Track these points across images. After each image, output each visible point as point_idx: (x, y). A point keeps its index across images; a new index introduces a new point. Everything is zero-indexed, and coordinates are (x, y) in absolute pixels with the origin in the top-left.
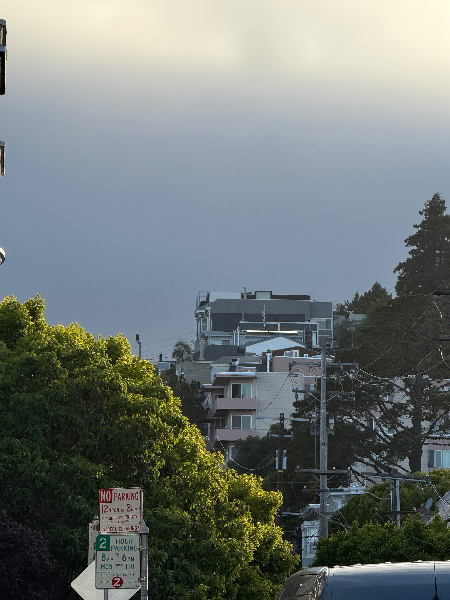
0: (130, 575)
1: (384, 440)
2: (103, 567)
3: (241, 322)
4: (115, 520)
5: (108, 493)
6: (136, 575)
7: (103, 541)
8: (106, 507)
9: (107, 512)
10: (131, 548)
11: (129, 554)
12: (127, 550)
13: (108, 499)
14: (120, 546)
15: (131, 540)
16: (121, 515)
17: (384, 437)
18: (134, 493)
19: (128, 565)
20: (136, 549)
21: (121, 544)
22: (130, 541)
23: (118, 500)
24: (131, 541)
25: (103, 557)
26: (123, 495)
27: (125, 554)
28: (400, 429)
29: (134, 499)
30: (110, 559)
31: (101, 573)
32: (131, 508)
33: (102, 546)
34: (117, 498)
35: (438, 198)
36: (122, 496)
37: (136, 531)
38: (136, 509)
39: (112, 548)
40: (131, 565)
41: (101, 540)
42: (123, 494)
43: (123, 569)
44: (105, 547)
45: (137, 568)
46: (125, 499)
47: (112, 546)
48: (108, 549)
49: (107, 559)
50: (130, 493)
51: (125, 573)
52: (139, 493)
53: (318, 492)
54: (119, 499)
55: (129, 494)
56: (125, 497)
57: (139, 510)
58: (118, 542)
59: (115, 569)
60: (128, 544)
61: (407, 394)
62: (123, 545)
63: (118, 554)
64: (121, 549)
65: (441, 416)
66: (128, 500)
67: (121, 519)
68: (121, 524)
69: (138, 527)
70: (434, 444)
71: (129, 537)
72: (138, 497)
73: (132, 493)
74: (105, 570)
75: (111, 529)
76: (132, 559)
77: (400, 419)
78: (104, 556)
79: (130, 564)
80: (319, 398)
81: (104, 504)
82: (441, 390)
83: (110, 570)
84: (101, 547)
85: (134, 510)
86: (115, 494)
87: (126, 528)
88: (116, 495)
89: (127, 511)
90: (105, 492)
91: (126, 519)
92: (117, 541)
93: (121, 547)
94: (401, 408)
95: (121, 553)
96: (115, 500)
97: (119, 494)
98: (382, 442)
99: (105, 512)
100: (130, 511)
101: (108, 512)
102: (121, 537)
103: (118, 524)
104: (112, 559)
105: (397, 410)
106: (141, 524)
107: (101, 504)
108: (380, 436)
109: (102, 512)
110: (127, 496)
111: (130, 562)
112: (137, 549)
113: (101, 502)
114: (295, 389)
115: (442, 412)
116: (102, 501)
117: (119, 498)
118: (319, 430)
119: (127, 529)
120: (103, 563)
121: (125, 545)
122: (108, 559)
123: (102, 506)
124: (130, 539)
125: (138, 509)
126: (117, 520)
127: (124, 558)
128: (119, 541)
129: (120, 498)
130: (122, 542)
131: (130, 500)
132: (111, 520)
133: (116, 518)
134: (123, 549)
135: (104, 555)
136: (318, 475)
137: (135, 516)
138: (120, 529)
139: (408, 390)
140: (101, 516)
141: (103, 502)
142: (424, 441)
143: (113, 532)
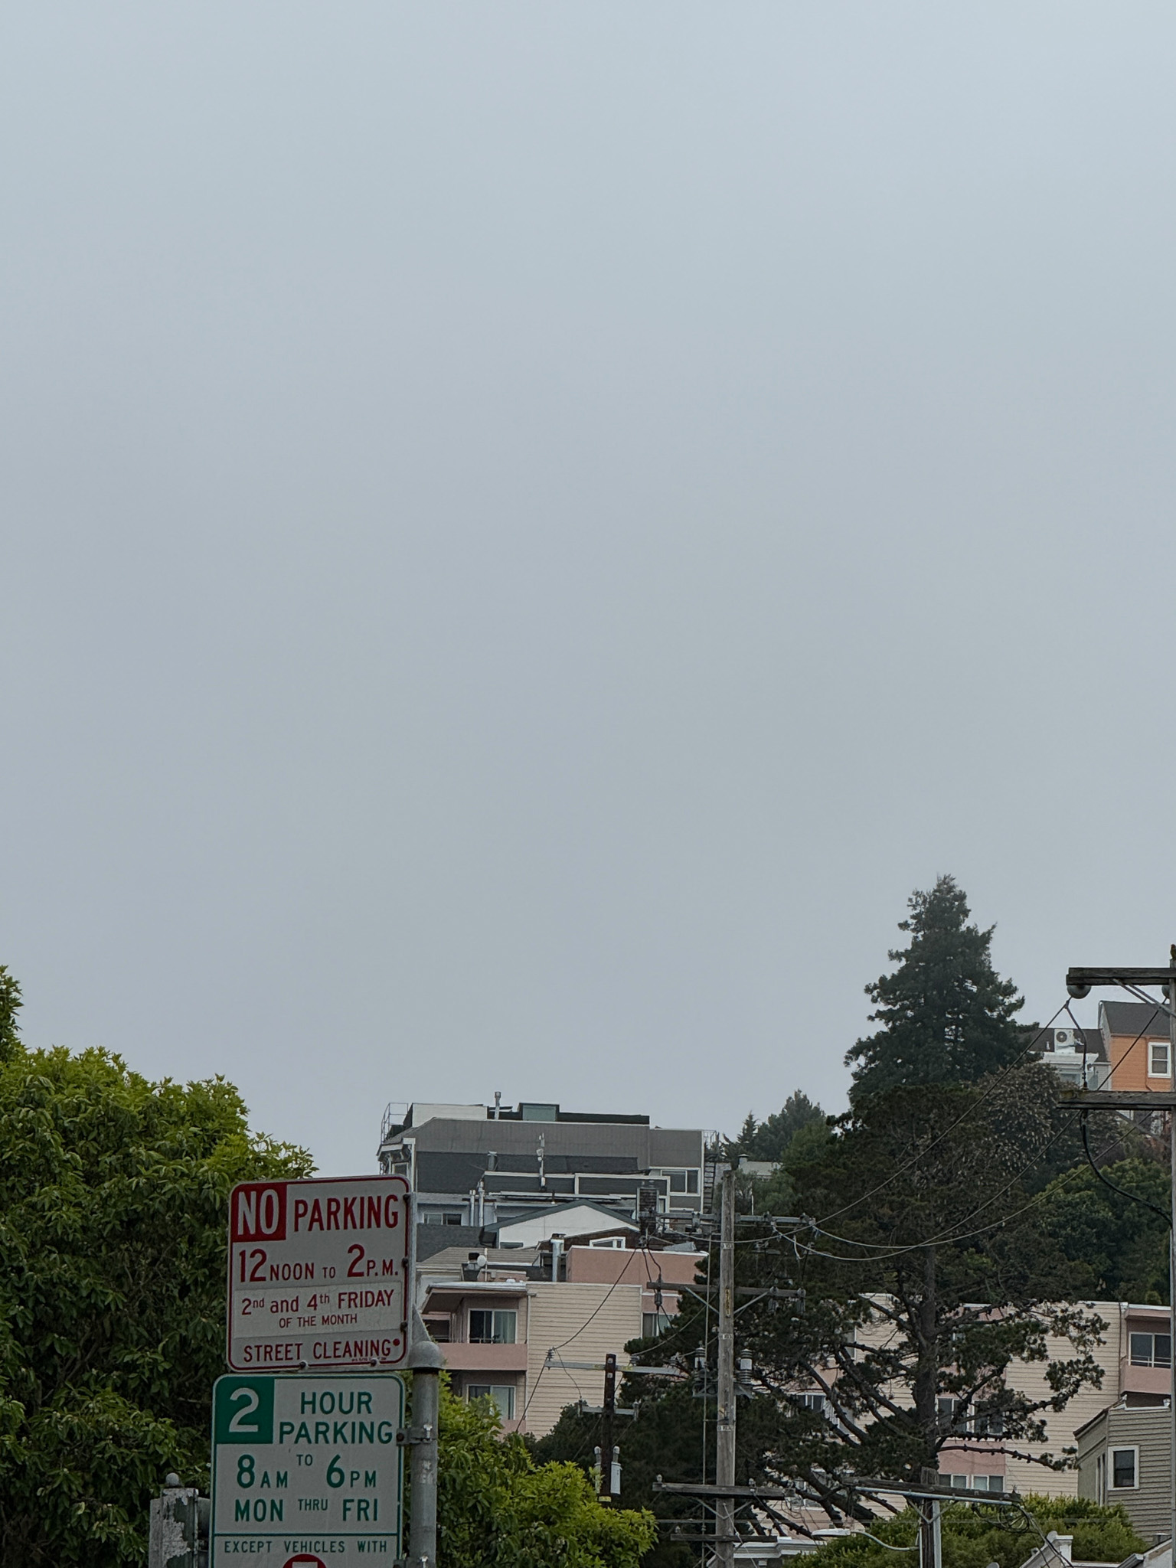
0: (361, 1547)
1: (845, 1438)
2: (241, 1511)
3: (487, 1173)
4: (297, 1315)
5: (269, 1198)
6: (383, 1546)
7: (245, 1401)
8: (258, 1257)
9: (263, 1279)
10: (366, 1432)
11: (356, 1457)
12: (349, 1438)
13: (269, 1225)
14: (318, 1424)
15: (365, 1398)
16: (324, 1291)
17: (846, 1431)
18: (379, 1198)
19: (353, 1506)
20: (385, 1438)
21: (320, 1417)
22: (360, 1403)
23: (310, 1229)
24: (364, 1401)
25: (242, 1470)
26: (334, 1208)
27: (337, 1457)
28: (885, 1412)
29: (378, 1225)
30: (273, 1480)
31: (236, 1539)
32: (363, 1262)
33: (241, 1422)
34: (304, 1222)
35: (951, 889)
36: (330, 1213)
37: (388, 1359)
38: (387, 1268)
39: (282, 1433)
40: (363, 1505)
41: (234, 1397)
42: (330, 1201)
43: (328, 1521)
44: (254, 1429)
45: (388, 1520)
46: (341, 1225)
47: (282, 1425)
48: (264, 1437)
49: (259, 1478)
50: (362, 1199)
51: (338, 1539)
52: (400, 1197)
54: (316, 1225)
55: (358, 1202)
56: (341, 1215)
57: (401, 1272)
58: (308, 1408)
59: (295, 1520)
60: (353, 1417)
61: (901, 1326)
62: (330, 1420)
63: (309, 1461)
64: (321, 1436)
65: (985, 1380)
66: (354, 1227)
67: (324, 1310)
68: (321, 1328)
69: (396, 1342)
70: (965, 1449)
71: (357, 1386)
72: (395, 1214)
73: (370, 1199)
74: (251, 1526)
75: (277, 1352)
76: (370, 1480)
77: (884, 1389)
78: (246, 1467)
79: (360, 1501)
80: (715, 1301)
81: (249, 1247)
82: (982, 1317)
83: (276, 1526)
84: (234, 1427)
85: (379, 1268)
86: (297, 1202)
87: (342, 1347)
88: (301, 1207)
89: (351, 1274)
90: (253, 1194)
91: (345, 1310)
92: (304, 1403)
93: (322, 1428)
94: (884, 1361)
95: (322, 1453)
96: (296, 1229)
97: (317, 1202)
98: (839, 1441)
99: (253, 1279)
100: (361, 1274)
101: (268, 1278)
102: (319, 1387)
103: (308, 1330)
104: (282, 1480)
105: (874, 1366)
106: (410, 1328)
107: (238, 1247)
108: (834, 1428)
109: (243, 1280)
110: (348, 1211)
111: (358, 1491)
112: (389, 1435)
113: (236, 1238)
114: (655, 1280)
115: (987, 1371)
116: (241, 1232)
117: (313, 1220)
118: (715, 1387)
119: (347, 1350)
120: (244, 1496)
121: (337, 1417)
122: (265, 1480)
123: (243, 1254)
124: (360, 1394)
125: (397, 1267)
126: (305, 1312)
127: (335, 1478)
128: (313, 1403)
129: (320, 1220)
130: (327, 1407)
131: (362, 1226)
132: (280, 1315)
133: (304, 1302)
134: (330, 1435)
135: (246, 1463)
136: (710, 1498)
137: (381, 1298)
138: (320, 1351)
139: (904, 1317)
140: (235, 1294)
141: (247, 1237)
142: (941, 1442)
143: (289, 1363)
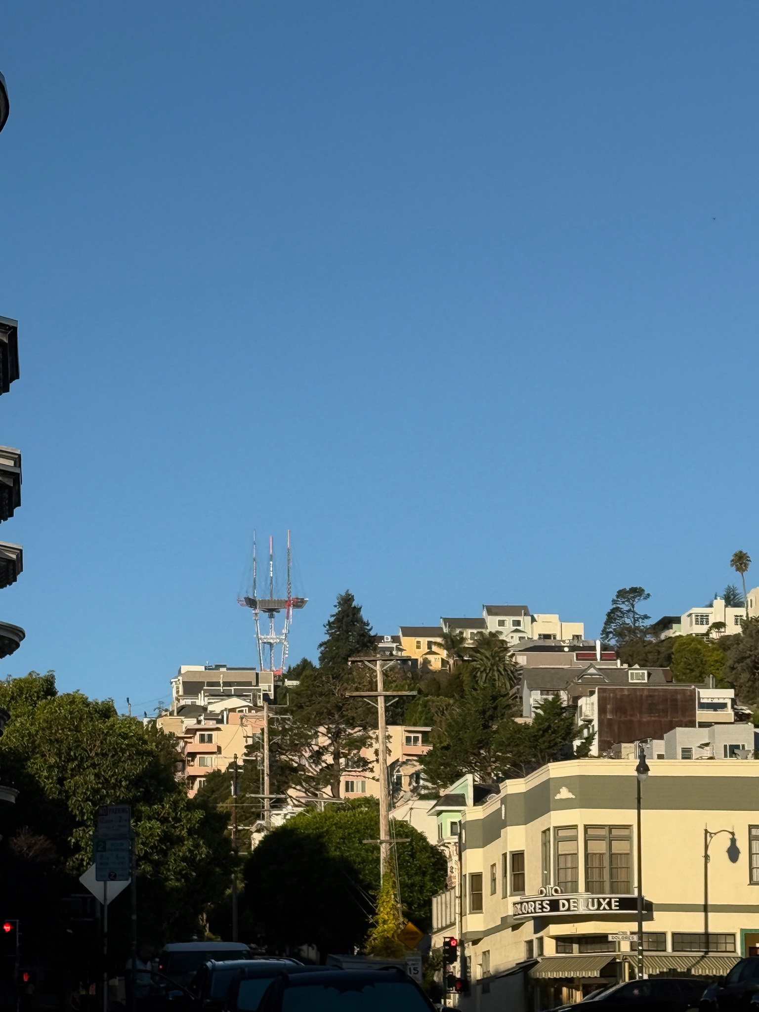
1: (312, 773)
3: (205, 688)
5: (105, 808)
7: (101, 845)
9: (104, 823)
13: (105, 813)
16: (115, 825)
17: (312, 771)
27: (118, 854)
28: (324, 765)
31: (100, 869)
32: (122, 819)
33: (101, 848)
34: (111, 813)
39: (108, 850)
43: (117, 865)
46: (118, 813)
48: (105, 851)
49: (104, 858)
51: (118, 869)
52: (128, 808)
53: (264, 811)
59: (111, 866)
61: (329, 738)
63: (112, 855)
67: (115, 828)
69: (128, 834)
70: (349, 775)
72: (127, 811)
74: (103, 867)
77: (324, 758)
79: (122, 862)
80: (263, 741)
81: (101, 817)
82: (355, 735)
83: (108, 867)
84: (99, 849)
85: (125, 821)
86: (110, 809)
91: (119, 828)
94: (325, 749)
95: (115, 854)
97: (113, 809)
98: (310, 774)
99: (102, 823)
100: (122, 822)
104: (108, 858)
105: (321, 750)
109: (100, 823)
114: (245, 735)
115: (355, 751)
118: (263, 766)
120: (101, 861)
125: (128, 820)
126: (112, 829)
127: (118, 858)
135: (102, 856)
136: (263, 799)
139: (330, 735)
141: (101, 815)
142: (342, 773)
